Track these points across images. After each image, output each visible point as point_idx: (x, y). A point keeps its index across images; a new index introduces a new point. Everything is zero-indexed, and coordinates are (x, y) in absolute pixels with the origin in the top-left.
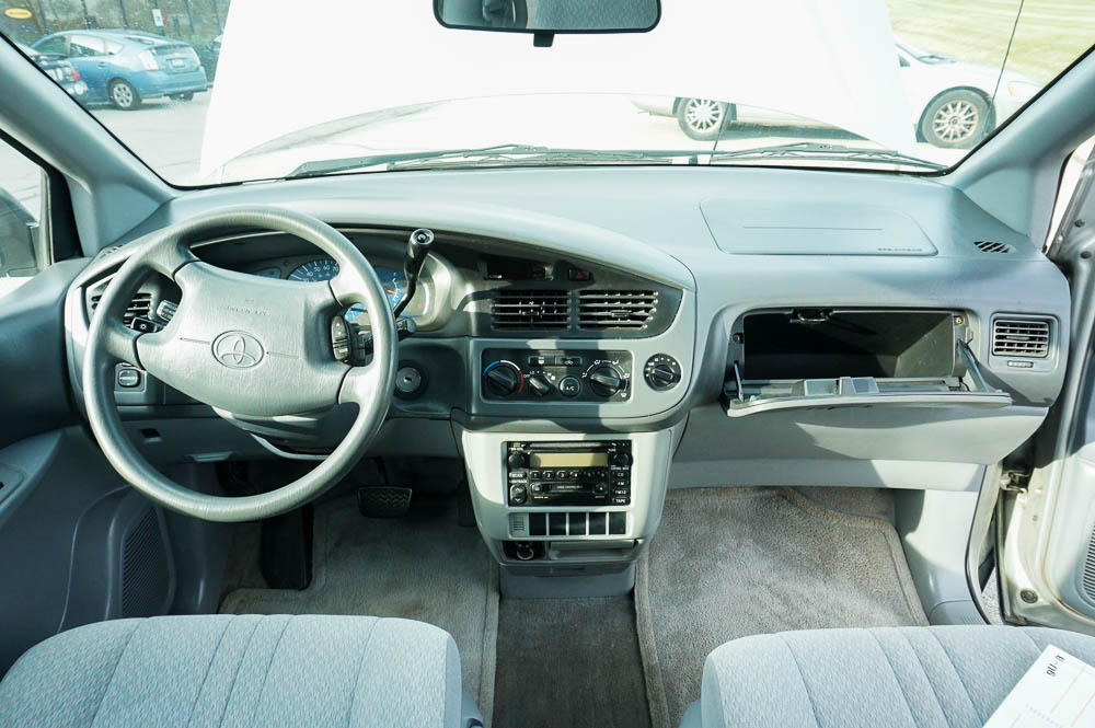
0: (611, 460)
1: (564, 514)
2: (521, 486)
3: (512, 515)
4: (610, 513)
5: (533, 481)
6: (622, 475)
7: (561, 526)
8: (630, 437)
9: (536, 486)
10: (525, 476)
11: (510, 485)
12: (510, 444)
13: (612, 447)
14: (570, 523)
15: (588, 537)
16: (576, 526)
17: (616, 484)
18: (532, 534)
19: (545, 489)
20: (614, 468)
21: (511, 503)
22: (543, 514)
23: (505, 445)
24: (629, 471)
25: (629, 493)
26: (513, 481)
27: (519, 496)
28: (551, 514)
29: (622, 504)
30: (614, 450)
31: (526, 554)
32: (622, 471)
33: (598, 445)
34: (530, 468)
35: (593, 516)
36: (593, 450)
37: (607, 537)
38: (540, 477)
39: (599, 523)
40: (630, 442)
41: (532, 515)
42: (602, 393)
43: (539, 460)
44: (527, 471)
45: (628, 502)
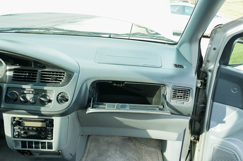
0: (47, 125)
1: (32, 142)
2: (18, 132)
3: (15, 141)
4: (47, 142)
5: (22, 130)
6: (50, 130)
7: (32, 145)
8: (53, 118)
9: (22, 132)
10: (19, 128)
11: (14, 131)
12: (14, 118)
13: (47, 121)
14: (35, 144)
15: (40, 149)
16: (36, 146)
17: (48, 133)
18: (22, 147)
19: (25, 133)
20: (48, 128)
21: (14, 137)
22: (26, 141)
23: (13, 118)
24: (53, 129)
25: (52, 136)
26: (15, 130)
27: (17, 135)
28: (28, 142)
29: (50, 139)
30: (48, 122)
31: (27, 154)
32: (50, 129)
33: (44, 120)
34: (21, 126)
35: (42, 143)
36: (42, 121)
37: (47, 150)
38: (24, 129)
39: (43, 145)
40: (53, 120)
41: (22, 141)
42: (43, 104)
43: (24, 124)
44: (20, 127)
45: (52, 139)
